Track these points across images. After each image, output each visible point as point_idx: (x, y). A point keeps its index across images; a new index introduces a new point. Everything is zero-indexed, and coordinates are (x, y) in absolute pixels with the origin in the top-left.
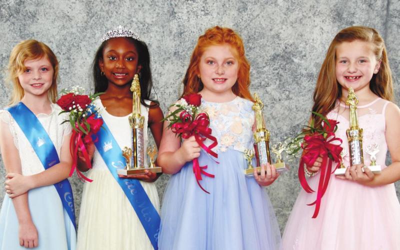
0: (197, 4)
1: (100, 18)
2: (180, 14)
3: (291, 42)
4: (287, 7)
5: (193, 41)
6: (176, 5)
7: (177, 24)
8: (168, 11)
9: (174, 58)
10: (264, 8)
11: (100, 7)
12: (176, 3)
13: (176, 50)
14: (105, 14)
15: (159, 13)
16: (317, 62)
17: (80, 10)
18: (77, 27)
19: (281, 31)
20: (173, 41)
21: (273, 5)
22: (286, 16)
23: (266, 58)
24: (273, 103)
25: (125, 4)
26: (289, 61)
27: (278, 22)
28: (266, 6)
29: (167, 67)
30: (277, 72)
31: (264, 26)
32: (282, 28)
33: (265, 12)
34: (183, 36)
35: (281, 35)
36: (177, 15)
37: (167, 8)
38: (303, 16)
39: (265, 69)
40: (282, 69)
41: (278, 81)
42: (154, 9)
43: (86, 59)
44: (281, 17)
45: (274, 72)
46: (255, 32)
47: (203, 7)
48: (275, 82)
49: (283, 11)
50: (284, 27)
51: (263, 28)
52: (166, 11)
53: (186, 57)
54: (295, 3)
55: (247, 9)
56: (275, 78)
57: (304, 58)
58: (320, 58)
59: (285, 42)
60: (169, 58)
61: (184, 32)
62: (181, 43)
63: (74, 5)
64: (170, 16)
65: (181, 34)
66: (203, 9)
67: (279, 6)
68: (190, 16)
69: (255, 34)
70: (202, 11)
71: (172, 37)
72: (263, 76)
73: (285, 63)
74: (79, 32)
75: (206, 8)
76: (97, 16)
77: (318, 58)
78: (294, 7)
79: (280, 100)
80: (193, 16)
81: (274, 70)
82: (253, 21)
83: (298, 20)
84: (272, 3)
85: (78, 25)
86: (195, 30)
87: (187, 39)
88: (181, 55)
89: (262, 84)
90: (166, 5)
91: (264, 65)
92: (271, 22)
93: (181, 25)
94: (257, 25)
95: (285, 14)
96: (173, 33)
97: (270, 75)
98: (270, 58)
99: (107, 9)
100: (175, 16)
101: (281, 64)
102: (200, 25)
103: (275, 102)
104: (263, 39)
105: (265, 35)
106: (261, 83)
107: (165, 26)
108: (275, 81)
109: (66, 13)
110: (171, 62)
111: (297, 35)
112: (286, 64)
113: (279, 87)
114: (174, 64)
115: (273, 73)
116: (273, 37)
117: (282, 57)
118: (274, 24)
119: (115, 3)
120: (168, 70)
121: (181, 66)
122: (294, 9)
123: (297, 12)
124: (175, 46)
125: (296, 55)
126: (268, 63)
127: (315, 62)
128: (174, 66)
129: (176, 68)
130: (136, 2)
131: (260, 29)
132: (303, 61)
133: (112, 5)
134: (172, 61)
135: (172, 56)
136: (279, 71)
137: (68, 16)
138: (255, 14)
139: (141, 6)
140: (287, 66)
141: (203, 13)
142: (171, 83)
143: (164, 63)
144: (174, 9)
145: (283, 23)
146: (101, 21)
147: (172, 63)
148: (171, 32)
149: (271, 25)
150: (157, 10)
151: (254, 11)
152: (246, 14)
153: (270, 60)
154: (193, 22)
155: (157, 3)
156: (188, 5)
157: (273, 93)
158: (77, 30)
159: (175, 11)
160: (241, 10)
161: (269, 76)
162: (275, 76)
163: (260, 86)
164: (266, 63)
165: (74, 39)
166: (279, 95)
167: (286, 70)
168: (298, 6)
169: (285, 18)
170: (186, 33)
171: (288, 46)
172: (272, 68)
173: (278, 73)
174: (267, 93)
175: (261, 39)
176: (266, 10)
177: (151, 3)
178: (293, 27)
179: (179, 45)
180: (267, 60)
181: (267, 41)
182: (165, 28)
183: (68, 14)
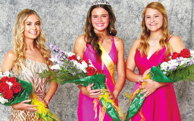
1: (47, 32)
10: (129, 25)
11: (48, 27)
14: (50, 30)
15: (77, 29)
19: (137, 36)
21: (134, 23)
25: (59, 24)
27: (136, 32)
28: (130, 24)
31: (129, 34)
33: (129, 27)
37: (81, 26)
42: (74, 27)
46: (125, 37)
51: (129, 35)
55: (120, 26)
69: (125, 38)
76: (46, 31)
82: (124, 32)
90: (80, 25)
92: (133, 32)
94: (126, 33)
99: (51, 27)
104: (128, 41)
119: (55, 24)
130: (65, 24)
133: (53, 25)
138: (124, 28)
139: (68, 25)
146: (48, 33)
149: (133, 33)
150: (76, 27)
151: (124, 27)
152: (120, 28)
155: (76, 24)
160: (117, 26)
169: (139, 30)
175: (128, 40)
177: (73, 24)
181: (131, 41)
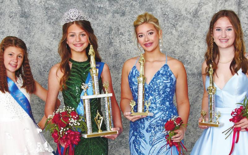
0: (125, 37)
2: (115, 43)
3: (182, 55)
4: (178, 35)
5: (124, 59)
6: (112, 38)
7: (113, 49)
8: (108, 42)
9: (113, 69)
12: (112, 37)
13: (114, 64)
16: (197, 66)
17: (56, 45)
18: (55, 55)
20: (112, 59)
22: (177, 40)
32: (176, 48)
34: (117, 56)
35: (175, 51)
36: (113, 44)
38: (188, 39)
44: (175, 41)
47: (129, 38)
49: (176, 37)
50: (177, 47)
52: (106, 42)
53: (120, 68)
54: (182, 32)
57: (189, 64)
58: (199, 64)
59: (178, 56)
61: (118, 54)
62: (116, 60)
63: (52, 42)
64: (109, 45)
65: (116, 55)
66: (128, 39)
67: (173, 35)
68: (121, 44)
70: (128, 40)
71: (111, 57)
74: (56, 58)
75: (130, 39)
77: (197, 64)
78: (182, 35)
80: (123, 44)
83: (185, 42)
84: (169, 33)
85: (55, 54)
86: (124, 52)
87: (120, 58)
93: (116, 49)
95: (177, 39)
96: (112, 55)
100: (112, 45)
102: (127, 49)
105: (166, 52)
107: (107, 51)
109: (48, 47)
111: (184, 51)
116: (171, 53)
118: (171, 45)
121: (117, 73)
122: (182, 36)
123: (184, 38)
124: (113, 62)
127: (196, 66)
129: (115, 75)
132: (189, 66)
137: (49, 49)
141: (129, 42)
144: (111, 41)
145: (176, 44)
148: (110, 55)
154: (123, 47)
156: (119, 38)
158: (55, 57)
159: (112, 42)
165: (53, 62)
168: (185, 34)
170: (119, 54)
171: (180, 58)
176: (166, 37)
178: (183, 47)
179: (115, 62)
182: (107, 52)
183: (49, 48)
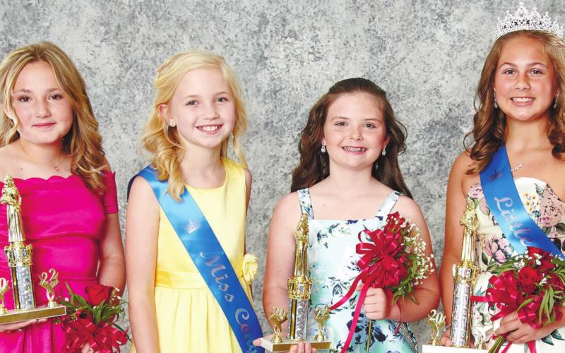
23: (418, 127)
24: (429, 202)
26: (455, 132)
29: (253, 148)
30: (436, 150)
39: (415, 146)
40: (443, 144)
41: (437, 165)
43: (120, 137)
45: (430, 150)
48: (433, 167)
56: (431, 160)
60: (257, 132)
72: (412, 157)
73: (449, 135)
79: (440, 196)
81: (430, 147)
88: (277, 127)
89: (411, 170)
91: (415, 139)
97: (423, 155)
98: (423, 127)
101: (442, 138)
103: (432, 200)
106: (409, 169)
108: (432, 165)
110: (259, 139)
112: (449, 138)
113: (439, 175)
114: (264, 142)
115: (430, 153)
117: (444, 125)
120: (255, 153)
125: (466, 122)
126: (421, 136)
128: (264, 145)
131: (407, 81)
134: (261, 137)
135: (261, 130)
136: (439, 150)
140: (452, 140)
142: (261, 173)
143: (248, 141)
147: (262, 141)
153: (424, 130)
157: (429, 185)
161: (423, 158)
162: (432, 157)
163: (408, 174)
164: (417, 136)
166: (438, 188)
167: (449, 147)
172: (427, 144)
173: (437, 153)
174: (420, 186)
180: (420, 131)
